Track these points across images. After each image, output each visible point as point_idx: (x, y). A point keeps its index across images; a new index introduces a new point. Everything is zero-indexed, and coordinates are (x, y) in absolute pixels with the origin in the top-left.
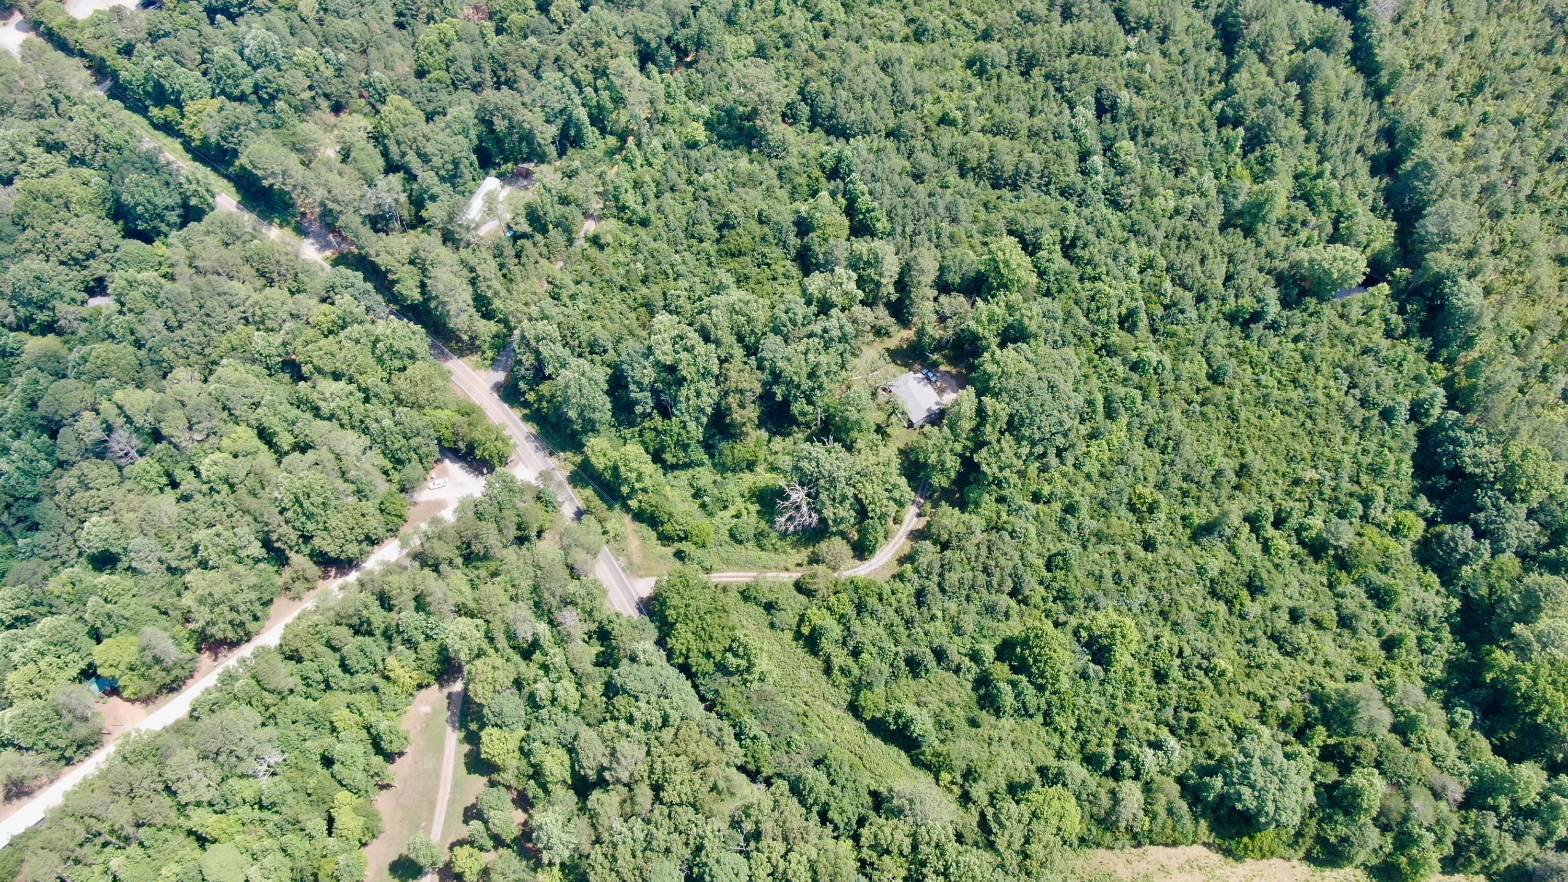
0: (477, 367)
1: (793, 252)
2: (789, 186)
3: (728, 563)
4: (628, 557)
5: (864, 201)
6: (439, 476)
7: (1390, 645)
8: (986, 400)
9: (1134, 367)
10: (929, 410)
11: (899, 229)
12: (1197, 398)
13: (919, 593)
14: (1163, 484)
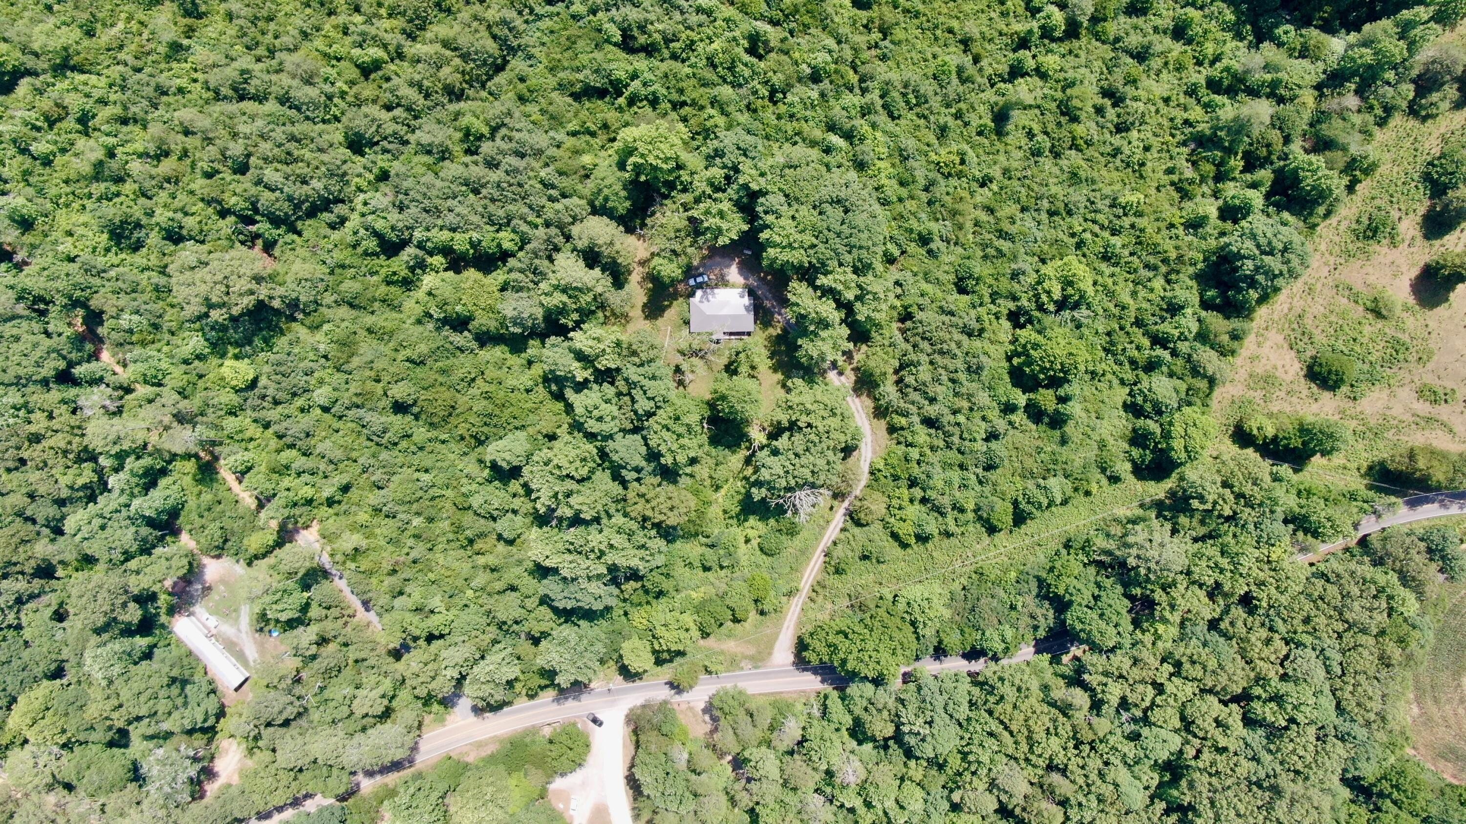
0: (441, 721)
1: (474, 345)
2: (377, 305)
3: (795, 569)
4: (745, 657)
5: (461, 242)
6: (567, 801)
7: (1179, 32)
8: (822, 280)
9: (815, 77)
10: (747, 309)
11: (524, 228)
12: (876, 36)
13: (930, 423)
14: (943, 132)
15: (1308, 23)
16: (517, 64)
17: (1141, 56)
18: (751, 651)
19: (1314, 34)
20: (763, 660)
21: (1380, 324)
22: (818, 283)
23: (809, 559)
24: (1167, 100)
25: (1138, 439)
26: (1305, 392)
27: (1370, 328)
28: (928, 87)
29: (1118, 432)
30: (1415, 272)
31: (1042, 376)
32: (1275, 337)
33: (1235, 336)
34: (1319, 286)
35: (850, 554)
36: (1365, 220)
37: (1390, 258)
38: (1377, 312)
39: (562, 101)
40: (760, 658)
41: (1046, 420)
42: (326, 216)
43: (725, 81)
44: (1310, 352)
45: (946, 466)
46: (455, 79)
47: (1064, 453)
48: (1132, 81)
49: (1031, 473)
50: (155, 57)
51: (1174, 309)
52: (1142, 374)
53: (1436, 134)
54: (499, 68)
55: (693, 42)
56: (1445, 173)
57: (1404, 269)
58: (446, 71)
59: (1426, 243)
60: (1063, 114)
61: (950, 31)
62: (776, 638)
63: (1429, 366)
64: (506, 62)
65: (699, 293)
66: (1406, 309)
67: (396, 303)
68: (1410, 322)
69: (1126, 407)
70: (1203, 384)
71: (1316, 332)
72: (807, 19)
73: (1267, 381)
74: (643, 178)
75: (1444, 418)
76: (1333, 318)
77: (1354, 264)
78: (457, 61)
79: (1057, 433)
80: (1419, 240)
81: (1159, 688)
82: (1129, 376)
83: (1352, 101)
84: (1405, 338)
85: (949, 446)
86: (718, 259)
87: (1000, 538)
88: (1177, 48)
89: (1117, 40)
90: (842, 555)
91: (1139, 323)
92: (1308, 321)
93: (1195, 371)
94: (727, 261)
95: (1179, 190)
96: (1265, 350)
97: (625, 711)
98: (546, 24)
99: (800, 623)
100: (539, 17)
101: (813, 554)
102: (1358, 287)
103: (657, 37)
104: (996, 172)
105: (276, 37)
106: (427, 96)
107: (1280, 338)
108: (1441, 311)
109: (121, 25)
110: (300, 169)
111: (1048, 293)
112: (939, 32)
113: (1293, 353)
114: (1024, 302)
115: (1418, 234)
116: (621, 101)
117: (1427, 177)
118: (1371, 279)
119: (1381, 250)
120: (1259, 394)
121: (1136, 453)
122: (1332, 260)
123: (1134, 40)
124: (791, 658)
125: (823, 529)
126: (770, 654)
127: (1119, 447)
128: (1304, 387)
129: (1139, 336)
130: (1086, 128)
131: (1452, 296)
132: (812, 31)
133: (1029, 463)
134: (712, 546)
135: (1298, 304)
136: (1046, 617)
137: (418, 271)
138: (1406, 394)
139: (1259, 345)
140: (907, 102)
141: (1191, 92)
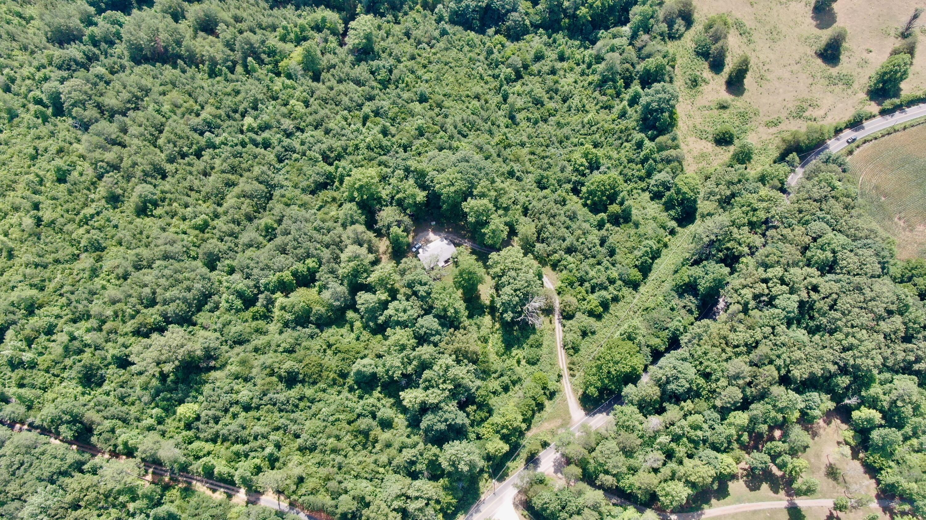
1: (317, 331)
2: (254, 335)
3: (553, 364)
4: (558, 428)
7: (562, 58)
8: (476, 191)
10: (448, 244)
11: (317, 252)
12: (437, 110)
13: (570, 251)
14: (491, 133)
15: (609, 28)
16: (277, 193)
17: (553, 72)
18: (559, 422)
19: (614, 30)
20: (568, 423)
21: (728, 111)
22: (475, 193)
23: (556, 355)
24: (576, 82)
25: (668, 206)
26: (722, 151)
27: (725, 115)
28: (472, 118)
29: (658, 210)
30: (724, 87)
31: (604, 198)
32: (691, 140)
33: (674, 139)
34: (692, 113)
35: (575, 336)
36: (688, 81)
37: (710, 89)
38: (723, 107)
39: (307, 198)
40: (566, 422)
41: (622, 221)
42: (207, 307)
43: (380, 155)
44: (710, 137)
45: (592, 266)
46: (250, 210)
47: (641, 230)
48: (556, 82)
49: (633, 247)
50: (83, 280)
51: (640, 145)
52: (648, 181)
53: (688, 41)
54: (270, 198)
55: (357, 145)
56: (704, 47)
57: (719, 88)
58: (244, 207)
59: (719, 76)
60: (536, 105)
61: (468, 96)
62: (568, 407)
63: (761, 114)
64: (272, 195)
65: (420, 250)
66: (733, 101)
67: (264, 330)
68: (739, 104)
69: (652, 199)
70: (676, 164)
71: (706, 128)
72: (403, 116)
73: (703, 156)
74: (365, 197)
75: (785, 129)
76: (708, 120)
77: (699, 98)
78: (248, 201)
79: (631, 224)
80: (716, 77)
81: (765, 281)
82: (643, 185)
83: (646, 37)
84: (742, 110)
85: (587, 258)
86: (421, 234)
87: (642, 289)
88: (565, 64)
89: (539, 72)
90: (571, 338)
91: (630, 161)
92: (699, 127)
93: (669, 162)
94: (425, 233)
95: (606, 108)
96: (692, 146)
97: (511, 502)
98: (283, 171)
99: (575, 391)
100: (279, 170)
101: (557, 351)
102: (707, 104)
103: (340, 149)
104: (525, 139)
105: (148, 238)
106: (239, 224)
107: (693, 138)
108: (746, 94)
109: (59, 276)
110: (186, 283)
111: (582, 165)
112: (463, 98)
113: (704, 141)
114: (574, 178)
115: (713, 75)
116: (337, 184)
117: (698, 54)
118: (710, 99)
119: (703, 87)
120: (704, 163)
121: (672, 213)
122: (688, 102)
123: (546, 69)
124: (583, 413)
125: (553, 335)
126: (570, 417)
127: (664, 217)
128: (719, 149)
129: (633, 166)
130: (551, 105)
131: (746, 87)
132: (409, 119)
133: (628, 244)
134: (502, 375)
135: (690, 123)
136: (691, 301)
137: (270, 306)
138: (762, 129)
139: (687, 145)
140: (468, 128)
141: (583, 74)
